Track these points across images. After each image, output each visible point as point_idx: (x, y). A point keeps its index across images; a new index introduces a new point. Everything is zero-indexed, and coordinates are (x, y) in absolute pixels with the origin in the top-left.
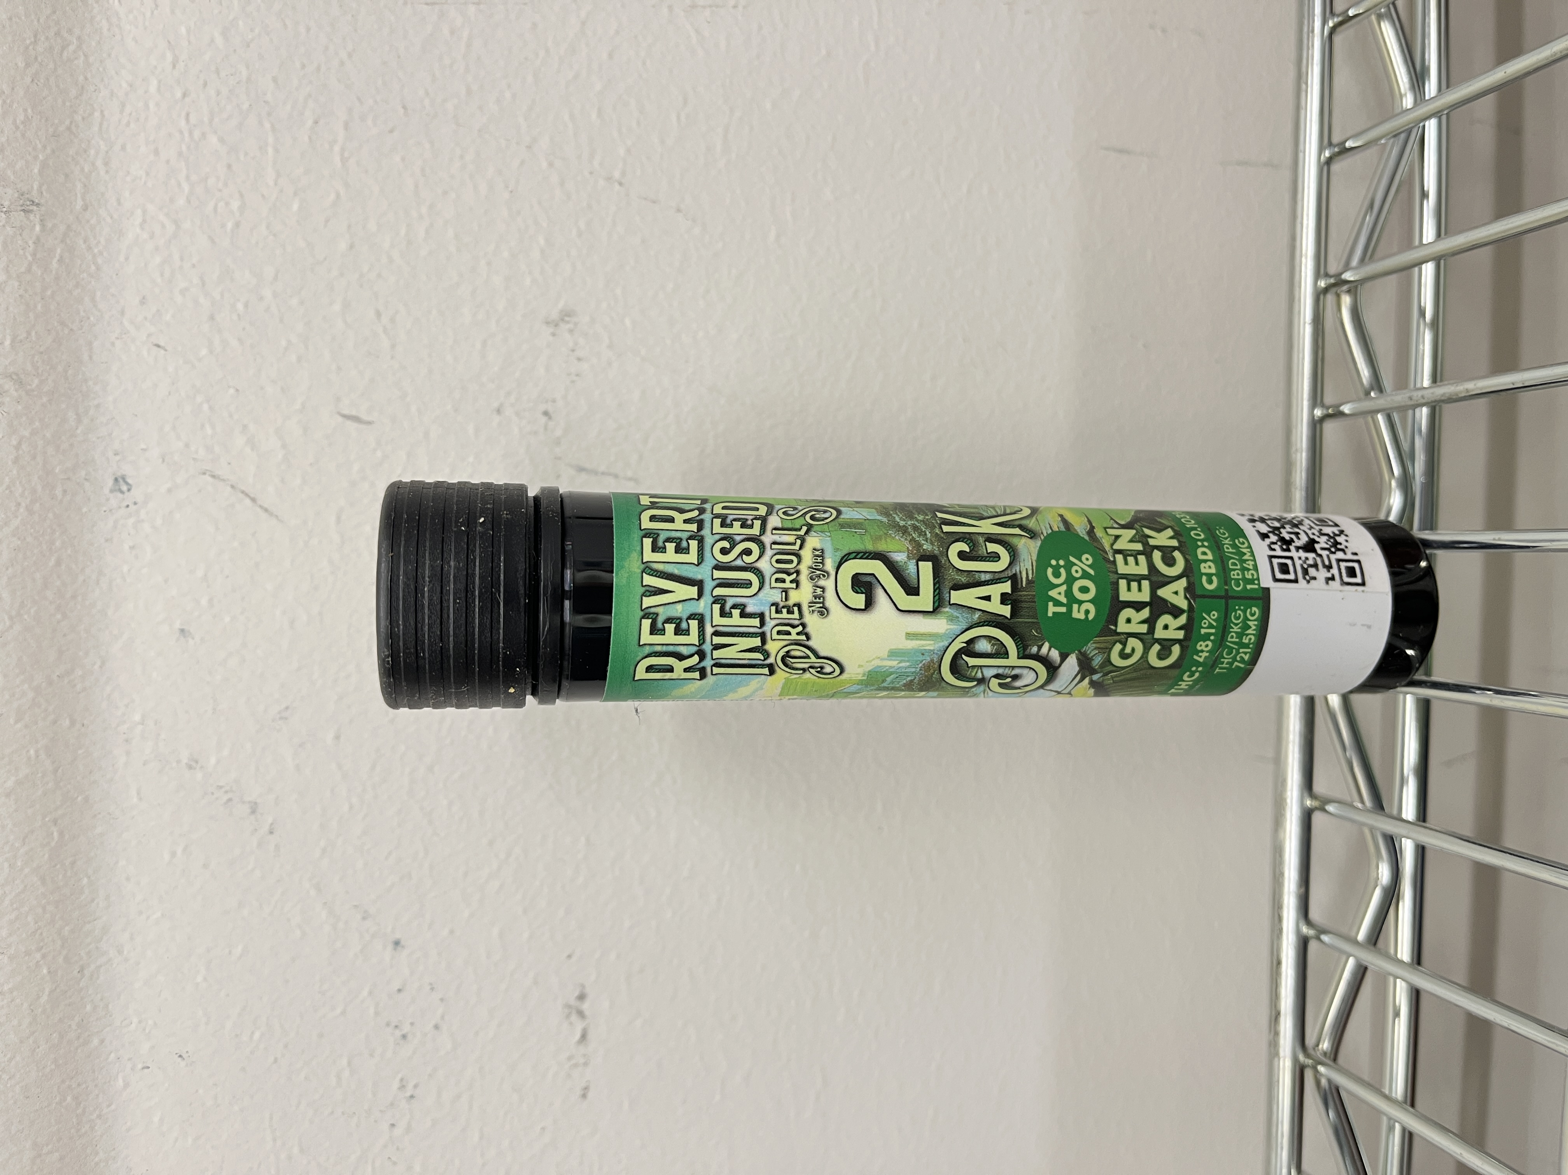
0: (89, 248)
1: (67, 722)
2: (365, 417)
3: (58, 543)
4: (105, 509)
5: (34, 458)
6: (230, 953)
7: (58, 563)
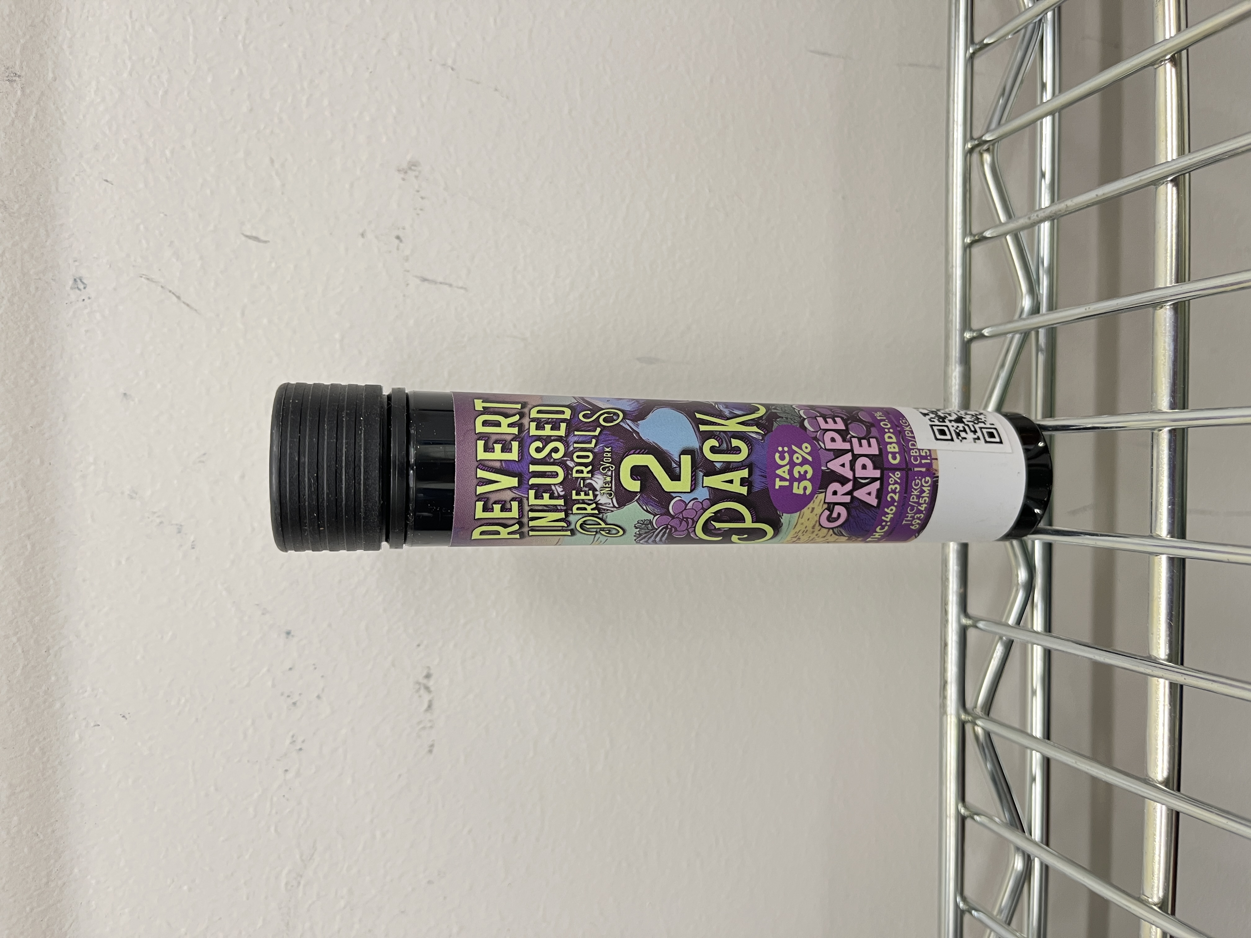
0: (57, 108)
1: (38, 461)
2: (263, 238)
3: (32, 327)
4: (67, 302)
5: (14, 263)
6: (162, 637)
7: (32, 341)
